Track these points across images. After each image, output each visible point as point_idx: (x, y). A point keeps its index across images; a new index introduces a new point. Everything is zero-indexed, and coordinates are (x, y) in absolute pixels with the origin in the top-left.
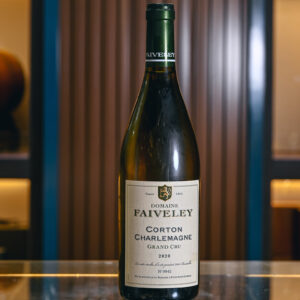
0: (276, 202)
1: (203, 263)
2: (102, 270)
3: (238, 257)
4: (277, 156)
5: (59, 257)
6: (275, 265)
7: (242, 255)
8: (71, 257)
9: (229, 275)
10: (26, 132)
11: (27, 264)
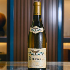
0: (65, 48)
1: (47, 62)
2: (24, 64)
3: (55, 61)
4: (65, 37)
5: (14, 61)
6: (64, 63)
7: (57, 60)
8: (17, 61)
9: (53, 65)
10: (6, 32)
11: (6, 62)
